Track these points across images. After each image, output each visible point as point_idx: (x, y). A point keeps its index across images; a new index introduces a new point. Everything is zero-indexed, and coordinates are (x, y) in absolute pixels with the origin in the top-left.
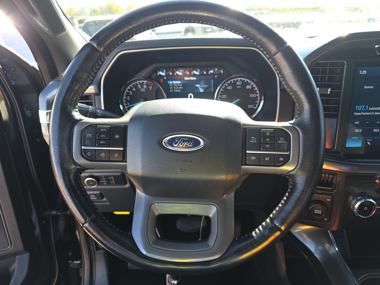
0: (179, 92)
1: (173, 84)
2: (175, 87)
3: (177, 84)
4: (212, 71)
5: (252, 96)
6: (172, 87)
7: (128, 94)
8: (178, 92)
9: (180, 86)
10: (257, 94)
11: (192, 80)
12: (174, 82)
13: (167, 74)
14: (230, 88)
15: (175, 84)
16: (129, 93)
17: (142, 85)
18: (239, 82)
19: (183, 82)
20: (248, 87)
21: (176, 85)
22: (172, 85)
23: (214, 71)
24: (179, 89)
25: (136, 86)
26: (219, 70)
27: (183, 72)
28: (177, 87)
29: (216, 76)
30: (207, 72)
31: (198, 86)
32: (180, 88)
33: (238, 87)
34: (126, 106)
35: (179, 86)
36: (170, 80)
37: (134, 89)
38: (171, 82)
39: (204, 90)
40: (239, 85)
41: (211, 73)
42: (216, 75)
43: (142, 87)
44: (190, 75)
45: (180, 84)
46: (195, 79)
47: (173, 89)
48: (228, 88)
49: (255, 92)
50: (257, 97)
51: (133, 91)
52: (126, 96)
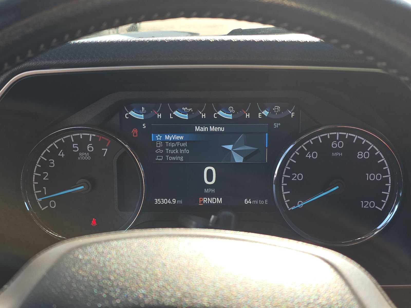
0: (179, 161)
1: (164, 142)
2: (170, 148)
3: (175, 141)
4: (266, 113)
5: (371, 177)
6: (161, 148)
7: (45, 166)
8: (176, 161)
9: (183, 148)
10: (385, 173)
11: (214, 132)
12: (168, 137)
13: (150, 116)
14: (312, 156)
15: (169, 141)
16: (48, 163)
17: (83, 143)
18: (338, 141)
19: (190, 137)
20: (361, 155)
21: (173, 145)
22: (161, 144)
23: (271, 111)
24: (179, 155)
25: (66, 146)
26: (283, 109)
27: (189, 113)
28: (174, 148)
29: (276, 125)
30: (254, 112)
31: (230, 147)
32: (181, 151)
33: (334, 154)
34: (39, 196)
35: (179, 148)
36: (156, 133)
37: (61, 154)
38: (159, 137)
39: (245, 159)
40: (337, 150)
41: (263, 115)
42: (277, 121)
43: (83, 149)
44: (209, 121)
45: (181, 141)
46: (222, 129)
47: (164, 154)
48: (308, 156)
49: (380, 169)
50: (387, 180)
51: (58, 159)
52: (38, 171)
